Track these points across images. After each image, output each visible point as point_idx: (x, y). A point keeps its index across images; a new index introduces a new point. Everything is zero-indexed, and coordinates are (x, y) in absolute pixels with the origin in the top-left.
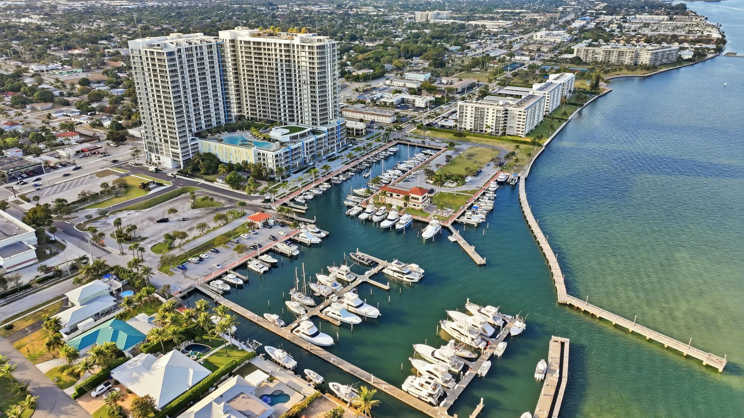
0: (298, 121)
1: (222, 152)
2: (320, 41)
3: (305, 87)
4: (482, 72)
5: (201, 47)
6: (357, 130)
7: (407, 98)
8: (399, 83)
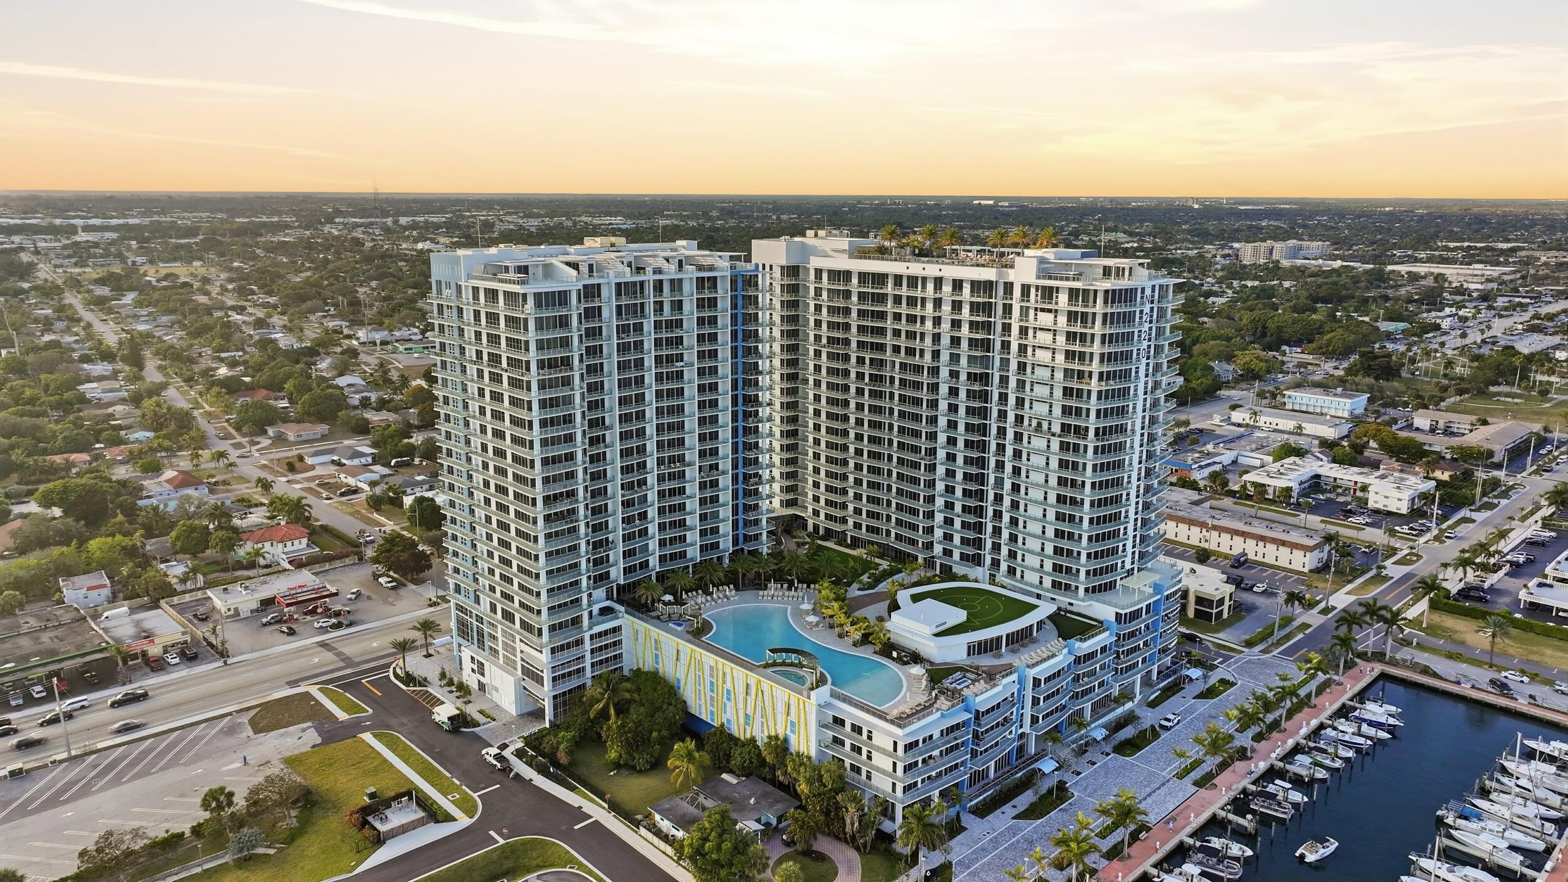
0: (996, 564)
1: (698, 680)
2: (1120, 272)
3: (1039, 443)
4: (1528, 398)
5: (676, 284)
6: (1200, 600)
7: (1333, 474)
8: (1275, 421)
